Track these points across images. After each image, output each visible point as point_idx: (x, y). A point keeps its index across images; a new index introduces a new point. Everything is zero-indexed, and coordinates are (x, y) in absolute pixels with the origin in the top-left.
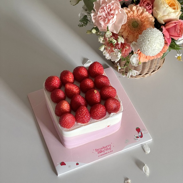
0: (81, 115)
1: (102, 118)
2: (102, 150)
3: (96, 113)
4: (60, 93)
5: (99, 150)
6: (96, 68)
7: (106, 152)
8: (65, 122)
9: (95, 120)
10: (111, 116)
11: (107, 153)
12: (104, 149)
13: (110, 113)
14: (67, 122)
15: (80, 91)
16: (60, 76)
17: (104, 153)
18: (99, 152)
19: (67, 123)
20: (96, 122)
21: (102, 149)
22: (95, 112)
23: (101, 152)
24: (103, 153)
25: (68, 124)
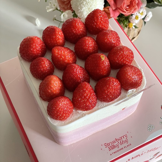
0: (82, 98)
1: (116, 100)
2: (115, 144)
3: (106, 93)
4: (44, 63)
5: (110, 144)
6: (98, 19)
7: (121, 147)
8: (57, 112)
9: (105, 104)
10: (128, 94)
11: (122, 149)
12: (117, 143)
13: (127, 90)
14: (60, 112)
15: (75, 57)
16: (43, 36)
17: (118, 149)
18: (111, 149)
19: (60, 114)
20: (106, 106)
21: (114, 142)
22: (105, 90)
23: (114, 147)
24: (116, 149)
25: (62, 115)
